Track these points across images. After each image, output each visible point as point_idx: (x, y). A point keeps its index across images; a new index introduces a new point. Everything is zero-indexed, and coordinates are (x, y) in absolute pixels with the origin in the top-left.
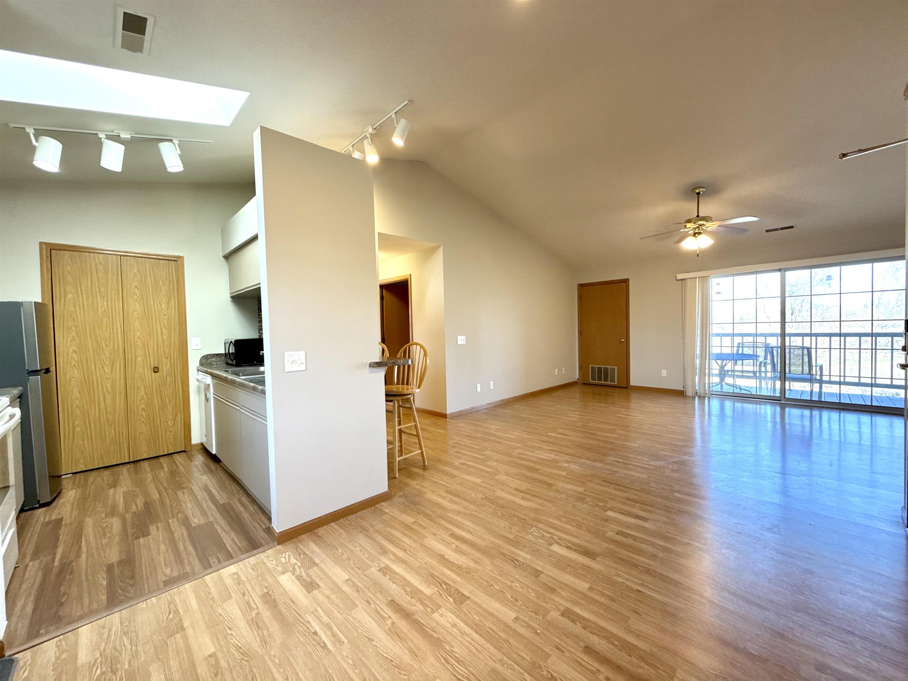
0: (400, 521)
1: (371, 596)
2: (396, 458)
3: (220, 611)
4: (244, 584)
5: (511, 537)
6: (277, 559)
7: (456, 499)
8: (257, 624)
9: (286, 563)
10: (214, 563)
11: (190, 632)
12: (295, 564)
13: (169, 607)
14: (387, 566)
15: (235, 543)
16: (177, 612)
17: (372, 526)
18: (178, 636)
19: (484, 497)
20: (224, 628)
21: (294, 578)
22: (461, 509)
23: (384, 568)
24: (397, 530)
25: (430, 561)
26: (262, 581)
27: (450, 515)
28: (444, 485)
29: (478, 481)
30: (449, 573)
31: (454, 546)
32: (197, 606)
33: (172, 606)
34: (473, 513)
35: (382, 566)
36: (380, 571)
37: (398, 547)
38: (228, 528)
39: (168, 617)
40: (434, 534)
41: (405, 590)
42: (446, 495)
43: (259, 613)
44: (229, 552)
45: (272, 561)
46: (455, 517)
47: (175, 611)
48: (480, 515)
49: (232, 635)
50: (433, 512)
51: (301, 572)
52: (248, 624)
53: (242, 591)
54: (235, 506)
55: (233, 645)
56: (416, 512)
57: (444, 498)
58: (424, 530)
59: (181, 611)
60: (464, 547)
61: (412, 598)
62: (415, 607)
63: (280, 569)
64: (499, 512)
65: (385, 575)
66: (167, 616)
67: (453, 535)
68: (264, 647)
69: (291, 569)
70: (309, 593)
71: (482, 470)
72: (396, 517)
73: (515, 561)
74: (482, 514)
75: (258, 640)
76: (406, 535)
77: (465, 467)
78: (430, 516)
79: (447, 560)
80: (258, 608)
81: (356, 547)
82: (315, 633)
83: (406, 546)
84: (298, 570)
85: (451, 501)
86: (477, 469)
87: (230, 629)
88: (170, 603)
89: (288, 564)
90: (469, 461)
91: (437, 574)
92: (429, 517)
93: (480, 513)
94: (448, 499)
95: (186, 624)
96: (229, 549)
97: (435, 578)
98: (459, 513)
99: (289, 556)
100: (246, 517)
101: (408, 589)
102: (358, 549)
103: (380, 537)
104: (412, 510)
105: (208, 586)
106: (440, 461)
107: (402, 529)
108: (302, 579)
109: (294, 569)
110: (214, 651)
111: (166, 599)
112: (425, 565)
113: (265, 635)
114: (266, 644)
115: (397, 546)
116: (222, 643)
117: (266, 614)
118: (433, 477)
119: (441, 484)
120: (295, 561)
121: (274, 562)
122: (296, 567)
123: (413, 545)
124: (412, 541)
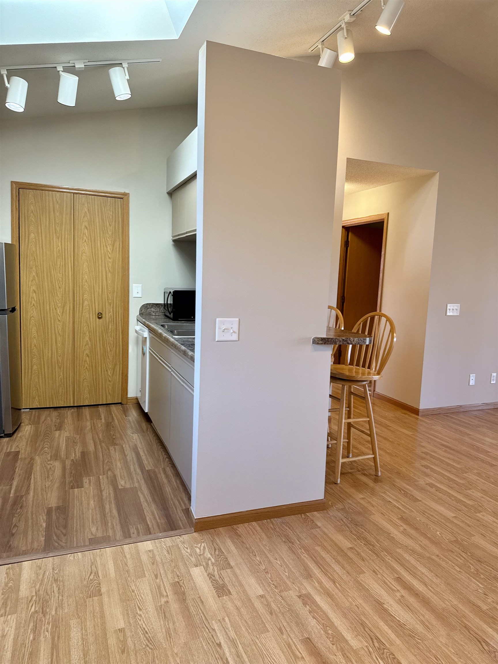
0: (332, 541)
1: (285, 624)
2: (339, 459)
3: (133, 587)
4: (157, 565)
5: (485, 607)
6: (192, 548)
7: (413, 532)
8: (164, 613)
9: (200, 555)
10: (133, 533)
11: (105, 599)
12: (209, 559)
13: (91, 567)
14: (309, 594)
15: (155, 518)
16: (97, 574)
17: (299, 539)
18: (96, 598)
19: (453, 539)
20: (135, 606)
21: (206, 574)
22: (418, 548)
23: (305, 595)
24: (328, 552)
25: (364, 605)
26: (175, 567)
27: (400, 551)
28: (399, 508)
29: (450, 514)
30: (386, 628)
31: (398, 594)
32: (114, 574)
33: (93, 567)
34: (433, 557)
35: (304, 592)
36: (299, 597)
37: (326, 575)
38: (151, 500)
39: (89, 577)
40: (374, 571)
41: (326, 632)
42: (399, 523)
43: (167, 602)
44: (148, 525)
45: (187, 548)
46: (407, 556)
47: (95, 573)
48: (443, 564)
49: (140, 616)
50: (378, 541)
51: (213, 569)
52: (157, 609)
53: (155, 573)
54: (159, 476)
55: (141, 627)
56: (355, 535)
57: (396, 526)
58: (362, 563)
59: (100, 575)
60: (412, 600)
61: (333, 644)
62: (335, 657)
63: (193, 559)
64: (472, 567)
65: (305, 604)
66: (88, 575)
67: (399, 580)
68: (168, 640)
69: (204, 564)
70: (219, 597)
71: (458, 501)
72: (330, 535)
73: (483, 644)
74: (447, 563)
75: (164, 630)
76: (338, 562)
77: (433, 490)
78: (373, 546)
79: (386, 610)
80: (167, 596)
81: (276, 559)
82: (219, 645)
83: (336, 576)
84: (211, 567)
85: (404, 533)
86: (450, 496)
87: (140, 610)
88: (92, 563)
89: (202, 557)
90: (441, 483)
91: (370, 625)
92: (371, 547)
93: (443, 560)
94: (401, 528)
95: (103, 590)
96: (149, 523)
97: (367, 629)
98: (413, 552)
99: (204, 547)
100: (168, 491)
101: (330, 632)
102: (279, 562)
103: (307, 556)
104: (351, 532)
105: (125, 557)
106: (399, 473)
107: (334, 553)
108: (213, 578)
109: (207, 564)
110: (124, 627)
111: (90, 558)
112: (357, 609)
113: (171, 628)
114: (170, 637)
115: (325, 573)
116: (131, 622)
117: (174, 606)
118: (385, 493)
119: (395, 506)
120: (209, 556)
121: (189, 551)
122: (210, 562)
123: (345, 577)
124: (345, 572)
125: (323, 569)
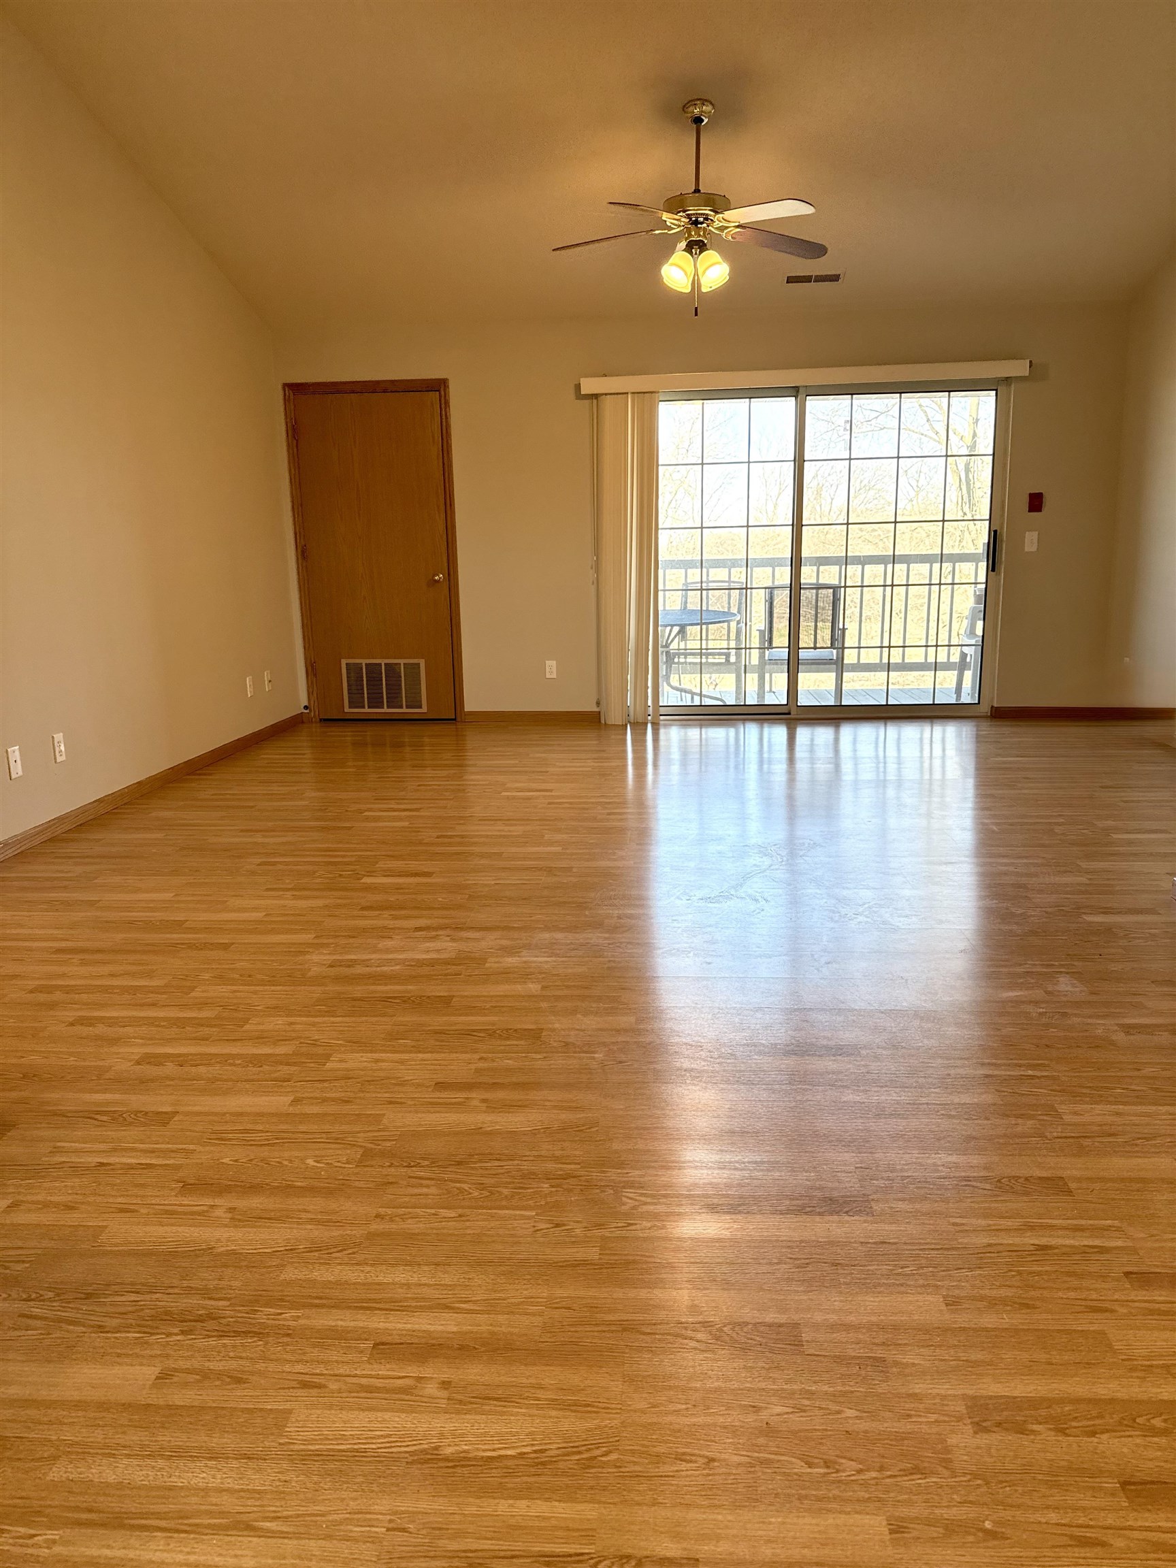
74: (417, 1217)
76: (177, 1454)
77: (170, 1068)
78: (211, 1317)
79: (462, 1461)
83: (228, 1503)
85: (238, 1219)
86: (225, 1059)
90: (168, 1041)
91: (487, 1544)
92: (211, 1325)
93: (403, 1218)
94: (220, 1213)
98: (322, 1251)
103: (52, 1535)
104: (101, 1328)
106: (30, 1076)
107: (134, 1437)
119: (131, 1167)
123: (256, 1480)
124: (235, 1464)
125: (163, 1524)
